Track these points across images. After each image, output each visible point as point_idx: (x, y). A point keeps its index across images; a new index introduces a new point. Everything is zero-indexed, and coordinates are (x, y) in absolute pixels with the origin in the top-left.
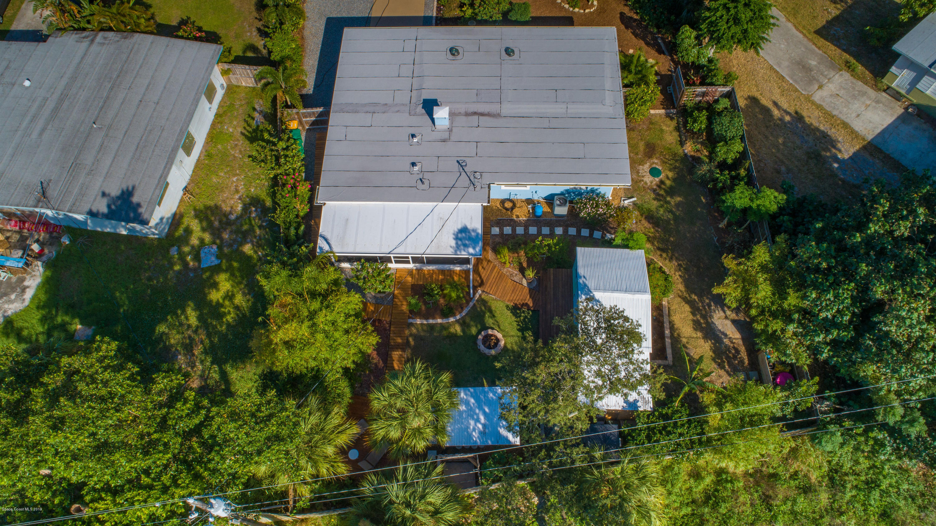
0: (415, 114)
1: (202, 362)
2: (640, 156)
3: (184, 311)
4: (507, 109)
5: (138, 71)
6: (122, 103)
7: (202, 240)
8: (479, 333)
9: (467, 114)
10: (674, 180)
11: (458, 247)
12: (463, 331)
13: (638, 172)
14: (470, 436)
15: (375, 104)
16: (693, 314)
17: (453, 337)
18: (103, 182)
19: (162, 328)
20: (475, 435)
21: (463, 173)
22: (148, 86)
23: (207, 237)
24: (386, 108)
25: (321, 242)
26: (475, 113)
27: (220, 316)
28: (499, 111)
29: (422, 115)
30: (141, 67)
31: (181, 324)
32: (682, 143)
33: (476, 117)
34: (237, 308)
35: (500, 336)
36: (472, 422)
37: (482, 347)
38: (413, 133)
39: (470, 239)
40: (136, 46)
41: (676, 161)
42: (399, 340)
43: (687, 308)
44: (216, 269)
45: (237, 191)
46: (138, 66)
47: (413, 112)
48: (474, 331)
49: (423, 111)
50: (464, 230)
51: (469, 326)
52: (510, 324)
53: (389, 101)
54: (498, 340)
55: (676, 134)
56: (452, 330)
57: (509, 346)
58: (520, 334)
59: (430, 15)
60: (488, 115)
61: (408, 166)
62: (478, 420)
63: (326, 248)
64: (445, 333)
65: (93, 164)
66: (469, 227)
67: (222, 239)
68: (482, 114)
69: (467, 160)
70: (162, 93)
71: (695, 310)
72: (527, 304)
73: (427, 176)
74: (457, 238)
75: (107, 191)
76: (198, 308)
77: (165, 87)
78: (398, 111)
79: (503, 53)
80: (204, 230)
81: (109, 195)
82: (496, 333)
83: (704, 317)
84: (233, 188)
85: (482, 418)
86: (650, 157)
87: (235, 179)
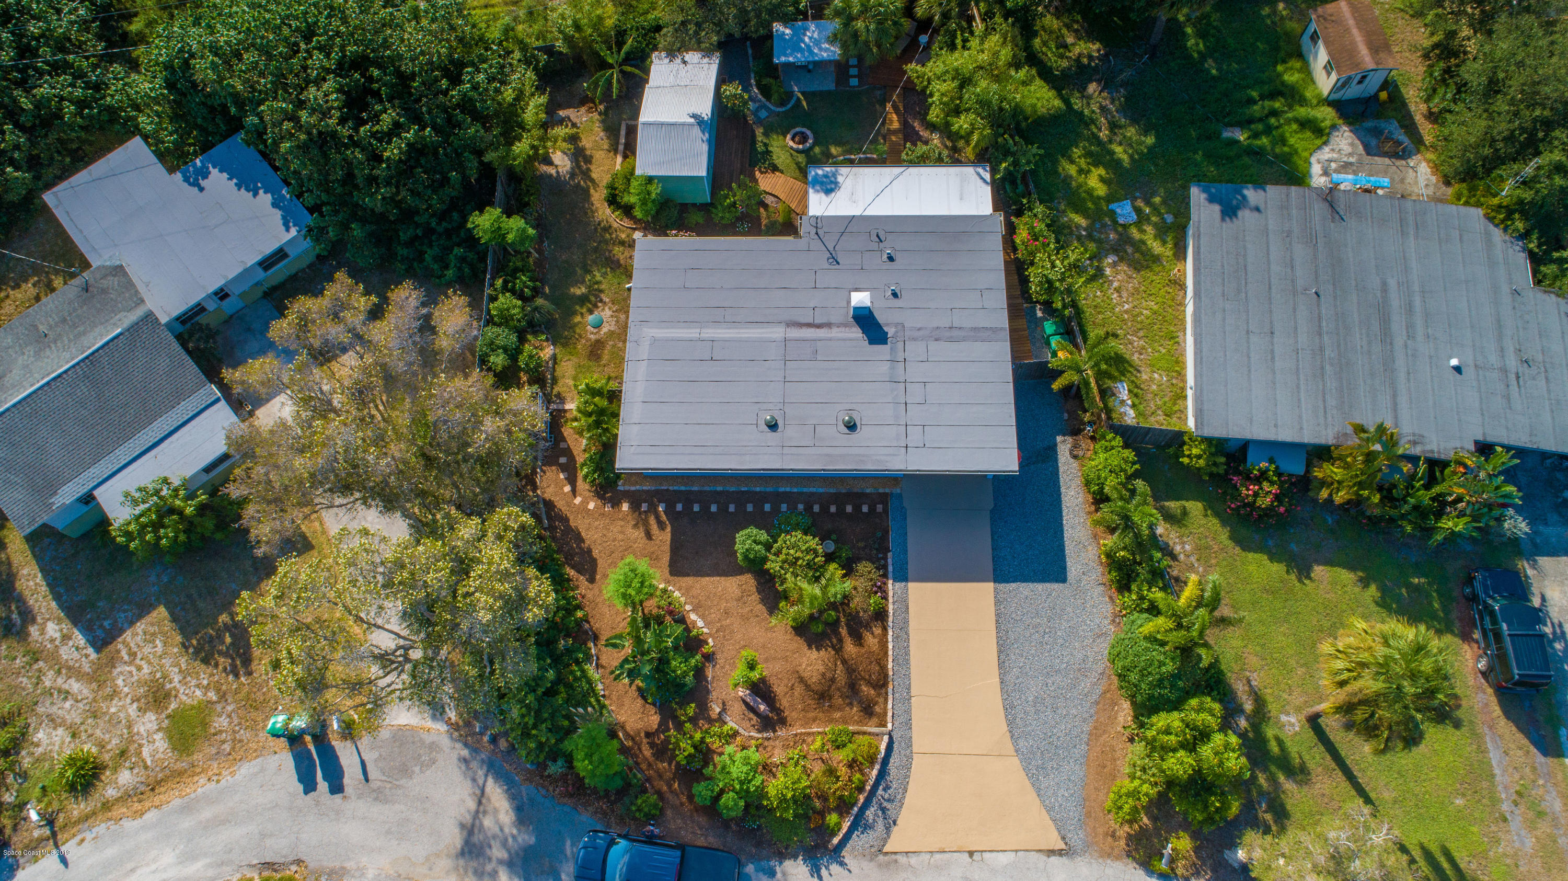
0: (896, 325)
1: (1093, 112)
2: (611, 343)
3: (1131, 157)
4: (778, 332)
5: (1298, 379)
6: (1296, 328)
7: (1143, 232)
8: (811, 148)
9: (829, 325)
10: (575, 313)
11: (834, 175)
12: (828, 149)
13: (617, 322)
14: (817, 27)
15: (951, 340)
16: (589, 170)
17: (838, 143)
18: (1267, 225)
19: (1150, 140)
20: (813, 27)
21: (831, 249)
22: (1273, 358)
23: (1135, 233)
24: (937, 335)
25: (987, 176)
26: (819, 326)
27: (1088, 154)
28: (788, 330)
29: (887, 325)
30: (1298, 387)
31: (1130, 145)
32: (554, 358)
33: (817, 321)
34: (1072, 162)
35: (791, 143)
36: (816, 35)
37: (808, 133)
38: (896, 300)
39: (822, 183)
40: (1322, 420)
41: (566, 338)
42: (894, 138)
43: (594, 175)
44: (1110, 198)
45: (1118, 290)
46: (1302, 387)
47: (900, 327)
48: (817, 150)
49: (886, 329)
50: (828, 192)
51: (823, 153)
52: (779, 157)
53: (933, 346)
54: (793, 139)
55: (558, 373)
56: (840, 149)
57: (781, 137)
58: (770, 149)
59: (898, 585)
60: (801, 325)
61: (898, 257)
62: (810, 38)
63: (980, 170)
64: (848, 147)
65: (1290, 244)
66: (823, 195)
67: (1116, 231)
68: (809, 325)
69: (827, 266)
70: (1248, 348)
71: (586, 174)
72: (762, 173)
73: (875, 246)
74: (836, 183)
75: (1256, 214)
76: (1119, 162)
77: (1249, 357)
78: (919, 329)
79: (780, 423)
80: (1143, 242)
81: (1251, 209)
82: (795, 146)
83: (579, 166)
84: (1125, 294)
85: (807, 39)
86: (598, 341)
87: (1126, 306)
